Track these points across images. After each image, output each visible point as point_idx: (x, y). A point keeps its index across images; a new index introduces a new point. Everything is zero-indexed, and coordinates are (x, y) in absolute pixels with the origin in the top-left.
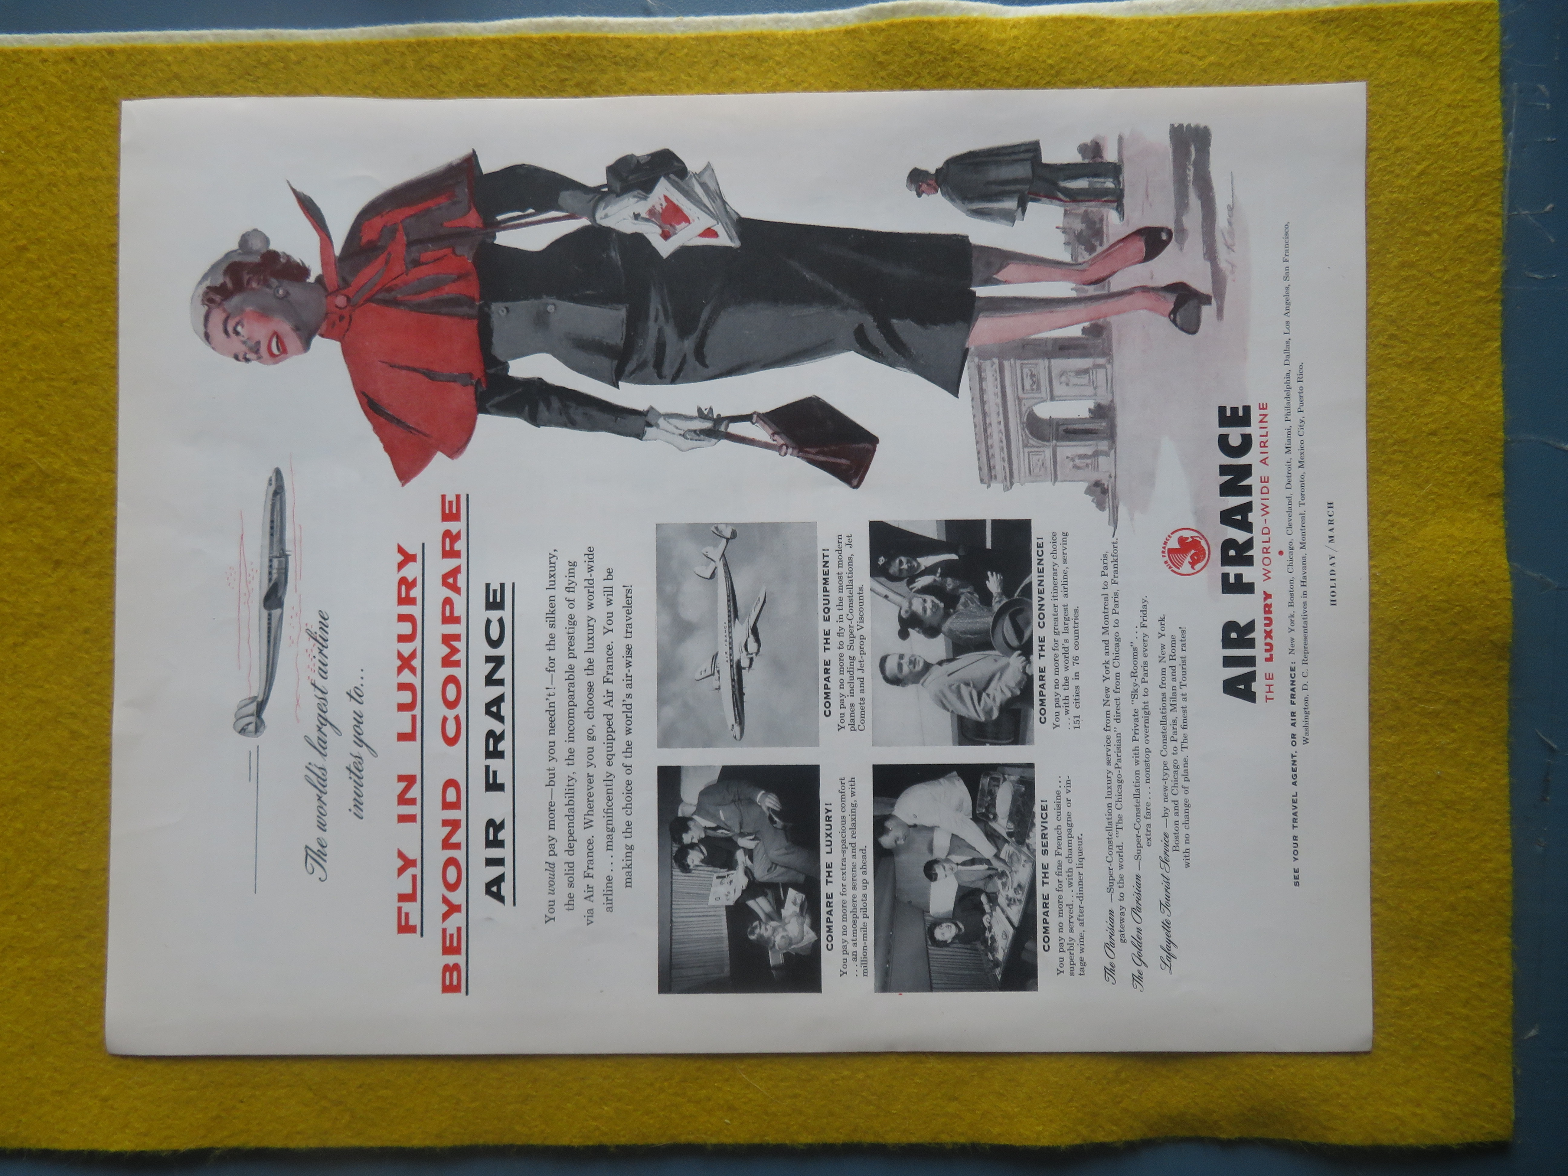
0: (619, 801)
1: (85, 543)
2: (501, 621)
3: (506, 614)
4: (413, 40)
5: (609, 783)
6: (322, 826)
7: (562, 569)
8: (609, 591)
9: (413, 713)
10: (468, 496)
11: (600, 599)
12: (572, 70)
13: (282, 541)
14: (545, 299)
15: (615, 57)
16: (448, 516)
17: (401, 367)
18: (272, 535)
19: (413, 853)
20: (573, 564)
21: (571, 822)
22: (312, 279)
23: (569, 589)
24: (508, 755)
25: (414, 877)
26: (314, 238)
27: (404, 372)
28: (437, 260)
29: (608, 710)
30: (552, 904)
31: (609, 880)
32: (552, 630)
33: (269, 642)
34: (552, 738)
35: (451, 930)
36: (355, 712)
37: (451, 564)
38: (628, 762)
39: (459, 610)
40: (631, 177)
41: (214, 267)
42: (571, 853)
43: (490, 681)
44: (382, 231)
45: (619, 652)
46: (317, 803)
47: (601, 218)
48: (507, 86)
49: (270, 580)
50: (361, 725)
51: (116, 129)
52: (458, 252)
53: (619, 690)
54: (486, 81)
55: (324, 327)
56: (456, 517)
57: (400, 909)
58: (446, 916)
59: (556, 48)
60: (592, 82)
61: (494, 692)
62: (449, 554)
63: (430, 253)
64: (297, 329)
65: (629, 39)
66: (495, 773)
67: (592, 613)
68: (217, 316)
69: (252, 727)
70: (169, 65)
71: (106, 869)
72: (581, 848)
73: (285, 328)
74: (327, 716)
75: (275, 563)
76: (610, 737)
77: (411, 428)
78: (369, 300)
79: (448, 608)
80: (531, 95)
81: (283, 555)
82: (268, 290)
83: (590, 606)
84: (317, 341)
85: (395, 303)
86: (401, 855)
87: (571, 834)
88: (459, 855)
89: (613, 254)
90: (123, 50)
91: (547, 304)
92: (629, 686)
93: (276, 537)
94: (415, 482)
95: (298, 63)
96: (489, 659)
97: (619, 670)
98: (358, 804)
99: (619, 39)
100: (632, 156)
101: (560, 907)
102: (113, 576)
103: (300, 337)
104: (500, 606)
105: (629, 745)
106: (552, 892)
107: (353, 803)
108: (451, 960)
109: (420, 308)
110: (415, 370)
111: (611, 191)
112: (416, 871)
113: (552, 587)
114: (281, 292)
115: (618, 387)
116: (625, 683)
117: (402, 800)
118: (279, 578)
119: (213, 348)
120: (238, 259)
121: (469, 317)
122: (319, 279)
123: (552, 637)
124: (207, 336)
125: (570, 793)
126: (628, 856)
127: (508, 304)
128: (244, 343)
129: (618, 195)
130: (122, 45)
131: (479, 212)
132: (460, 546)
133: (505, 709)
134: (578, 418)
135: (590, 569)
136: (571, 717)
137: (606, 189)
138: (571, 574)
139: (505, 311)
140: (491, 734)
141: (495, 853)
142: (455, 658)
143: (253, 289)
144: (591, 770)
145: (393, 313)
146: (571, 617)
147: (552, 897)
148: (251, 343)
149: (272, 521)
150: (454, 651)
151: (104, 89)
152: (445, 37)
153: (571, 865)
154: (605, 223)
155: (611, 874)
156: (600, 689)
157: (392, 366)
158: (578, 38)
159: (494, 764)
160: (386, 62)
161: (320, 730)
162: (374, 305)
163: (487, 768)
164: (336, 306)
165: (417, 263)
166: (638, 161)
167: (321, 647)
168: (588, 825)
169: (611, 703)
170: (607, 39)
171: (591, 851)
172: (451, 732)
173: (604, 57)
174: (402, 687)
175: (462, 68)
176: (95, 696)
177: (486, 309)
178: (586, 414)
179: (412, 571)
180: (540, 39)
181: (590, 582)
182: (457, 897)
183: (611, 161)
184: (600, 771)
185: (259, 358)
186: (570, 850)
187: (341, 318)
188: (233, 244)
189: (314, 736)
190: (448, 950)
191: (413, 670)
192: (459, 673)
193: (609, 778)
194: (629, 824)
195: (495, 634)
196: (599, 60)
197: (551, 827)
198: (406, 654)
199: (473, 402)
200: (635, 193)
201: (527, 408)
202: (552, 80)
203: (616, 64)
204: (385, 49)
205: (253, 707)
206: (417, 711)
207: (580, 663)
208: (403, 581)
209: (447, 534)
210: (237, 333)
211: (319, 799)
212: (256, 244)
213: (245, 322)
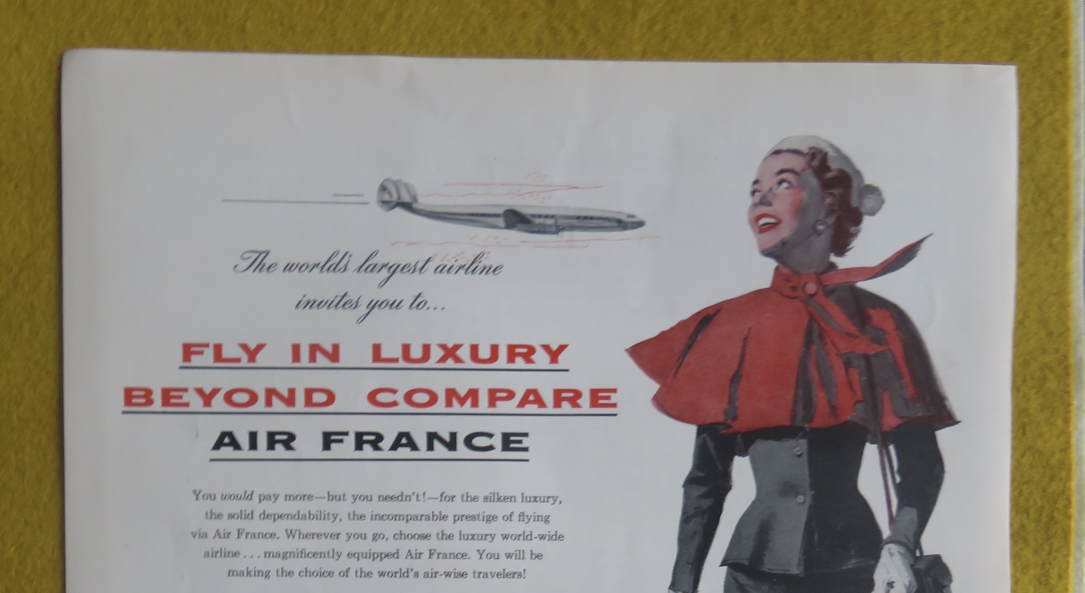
0: (313, 564)
1: (572, 28)
2: (490, 448)
3: (498, 453)
4: (1072, 361)
5: (331, 554)
6: (288, 268)
7: (543, 509)
8: (520, 555)
9: (401, 360)
10: (615, 415)
11: (512, 546)
12: (1038, 521)
13: (572, 228)
14: (810, 493)
15: (1050, 564)
16: (595, 394)
17: (744, 348)
18: (578, 218)
19: (262, 359)
20: (547, 520)
21: (293, 517)
22: (834, 258)
23: (522, 515)
24: (359, 454)
25: (238, 360)
26: (874, 261)
27: (739, 351)
28: (850, 384)
29: (403, 554)
30: (212, 497)
31: (236, 554)
32: (481, 499)
33: (472, 215)
34: (375, 498)
35: (186, 397)
36: (401, 302)
37: (548, 398)
38: (352, 573)
39: (502, 406)
40: (929, 579)
41: (846, 159)
42: (262, 516)
43: (432, 437)
44: (881, 329)
45: (460, 565)
46: (312, 263)
47: (889, 549)
48: (1023, 456)
49: (534, 216)
50: (388, 307)
51: (987, 60)
52: (860, 407)
53: (422, 565)
54: (1029, 435)
55: (785, 271)
56: (594, 402)
57: (207, 345)
58: (200, 391)
59: (1060, 505)
60: (1025, 540)
61: (422, 441)
62: (558, 397)
63: (857, 377)
64: (784, 243)
65: (1067, 578)
66: (341, 441)
67: (498, 538)
68: (797, 163)
69: (386, 197)
70: (1050, 114)
71: (246, 49)
72: (267, 526)
73: (785, 231)
74: (398, 275)
75: (550, 222)
76: (376, 556)
77: (683, 359)
78: (812, 318)
79: (504, 395)
80: (1013, 480)
81: (558, 229)
82: (822, 215)
83: (505, 537)
84: (771, 264)
85: (808, 343)
86: (260, 347)
87: (280, 517)
88: (260, 405)
89: (854, 561)
90: (1066, 68)
91: (804, 494)
92: (426, 575)
93: (576, 222)
94: (630, 363)
95: (1051, 246)
96: (453, 436)
97: (442, 565)
98: (310, 304)
99: (1067, 568)
100: (950, 580)
101: (209, 505)
102: (538, 56)
103: (775, 246)
104: (506, 446)
105: (369, 574)
106: (224, 498)
107: (312, 298)
108: (157, 397)
109: (803, 368)
110: (741, 362)
111: (916, 559)
112: (245, 362)
113: (525, 499)
114: (821, 227)
115: (722, 565)
116: (430, 571)
117: (315, 349)
118: (535, 225)
119: (765, 159)
120: (855, 183)
121: (793, 417)
122: (833, 266)
123: (475, 499)
124: (777, 152)
125: (321, 516)
126: (259, 573)
127: (805, 457)
128: (770, 190)
129: (912, 566)
130: (1072, 66)
131: (899, 427)
132: (566, 407)
133: (404, 452)
134: (691, 526)
135: (542, 537)
136: (396, 517)
137: (918, 554)
138: (538, 518)
139: (799, 453)
140: (380, 437)
141: (262, 441)
142: (455, 402)
143: (824, 198)
144: (343, 537)
145: (798, 341)
146: (494, 518)
147: (218, 497)
148: (770, 197)
149: (592, 218)
150: (462, 401)
151: (1027, 47)
152: (1073, 394)
153: (250, 516)
154: (885, 553)
155: (242, 556)
156: (423, 546)
157: (746, 339)
158: (1069, 526)
159: (350, 441)
160: (1050, 334)
161: (384, 266)
162: (806, 322)
163: (346, 434)
164: (806, 283)
165: (848, 364)
166: (946, 586)
167: (467, 267)
168: (290, 534)
169: (409, 557)
170: (1067, 556)
171: (264, 536)
172: (382, 397)
173: (1049, 554)
174: (426, 349)
175: (1042, 411)
176: (418, 39)
177: (800, 434)
178: (695, 533)
179: (541, 358)
180: (1069, 489)
181: (528, 537)
182: (218, 403)
183: (946, 560)
184: (342, 546)
185: (755, 205)
186: (265, 516)
187: (794, 288)
188: (869, 179)
189: (379, 260)
190: (167, 395)
191: (443, 360)
192: (440, 406)
193: (335, 555)
194: (290, 574)
195: (478, 442)
196: (1047, 548)
197: (288, 497)
198: (459, 353)
199: (709, 421)
200: (914, 584)
201: (702, 474)
202: (1028, 501)
203: (1043, 565)
204: (1062, 333)
205: (406, 198)
206: (402, 364)
207: (449, 527)
208: (531, 350)
209: (578, 394)
210: (780, 182)
211: (316, 266)
212: (869, 202)
213: (791, 191)
